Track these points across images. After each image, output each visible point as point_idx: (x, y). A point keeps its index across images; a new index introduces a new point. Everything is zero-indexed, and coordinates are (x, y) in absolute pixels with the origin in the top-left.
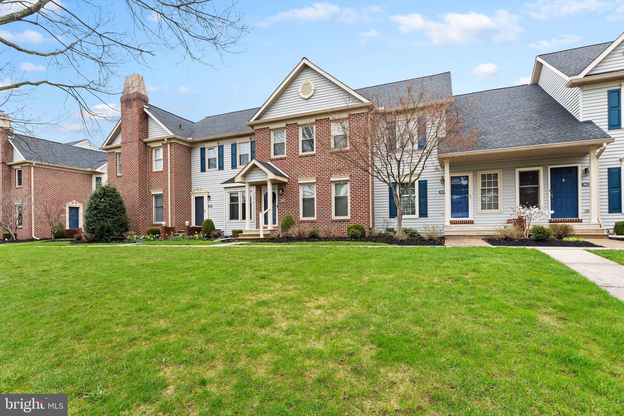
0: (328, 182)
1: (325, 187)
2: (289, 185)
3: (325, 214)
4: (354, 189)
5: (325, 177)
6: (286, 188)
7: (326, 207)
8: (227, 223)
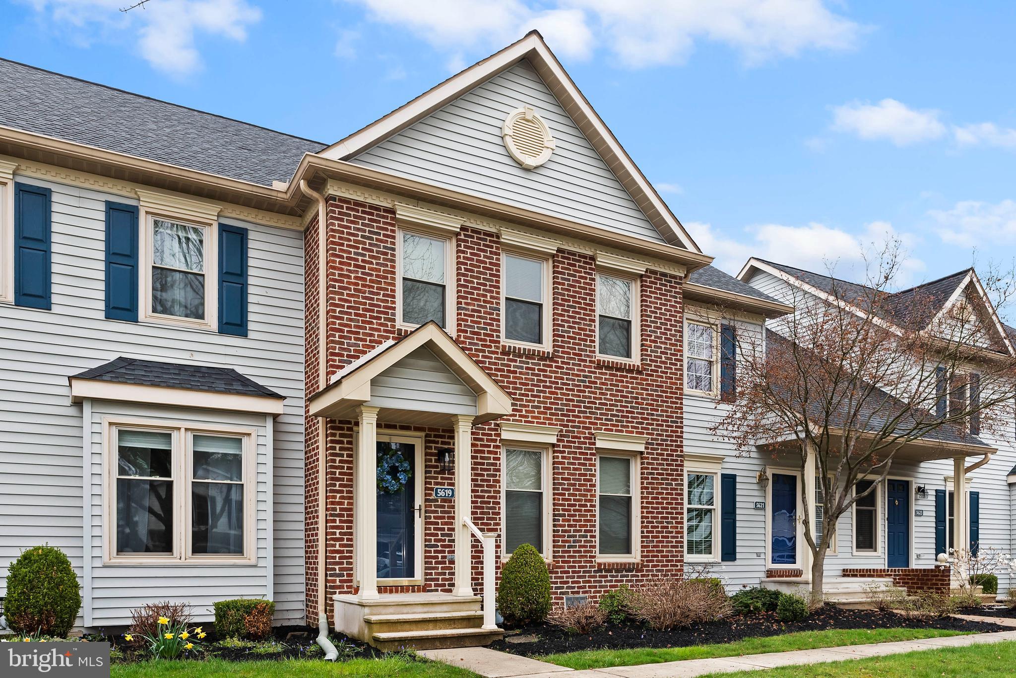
0: (589, 449)
1: (579, 464)
3: (580, 547)
5: (582, 433)
7: (583, 526)
8: (104, 567)
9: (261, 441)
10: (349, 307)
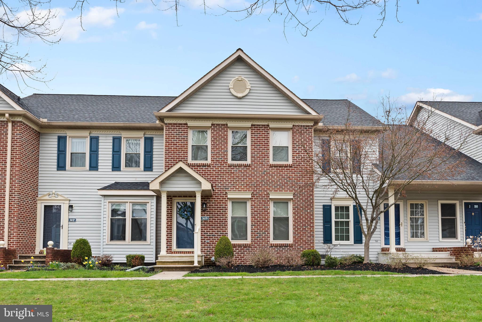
0: (267, 199)
1: (262, 205)
2: (215, 199)
3: (262, 237)
4: (297, 209)
5: (263, 193)
6: (210, 203)
7: (264, 229)
8: (106, 245)
9: (152, 204)
10: (171, 158)
